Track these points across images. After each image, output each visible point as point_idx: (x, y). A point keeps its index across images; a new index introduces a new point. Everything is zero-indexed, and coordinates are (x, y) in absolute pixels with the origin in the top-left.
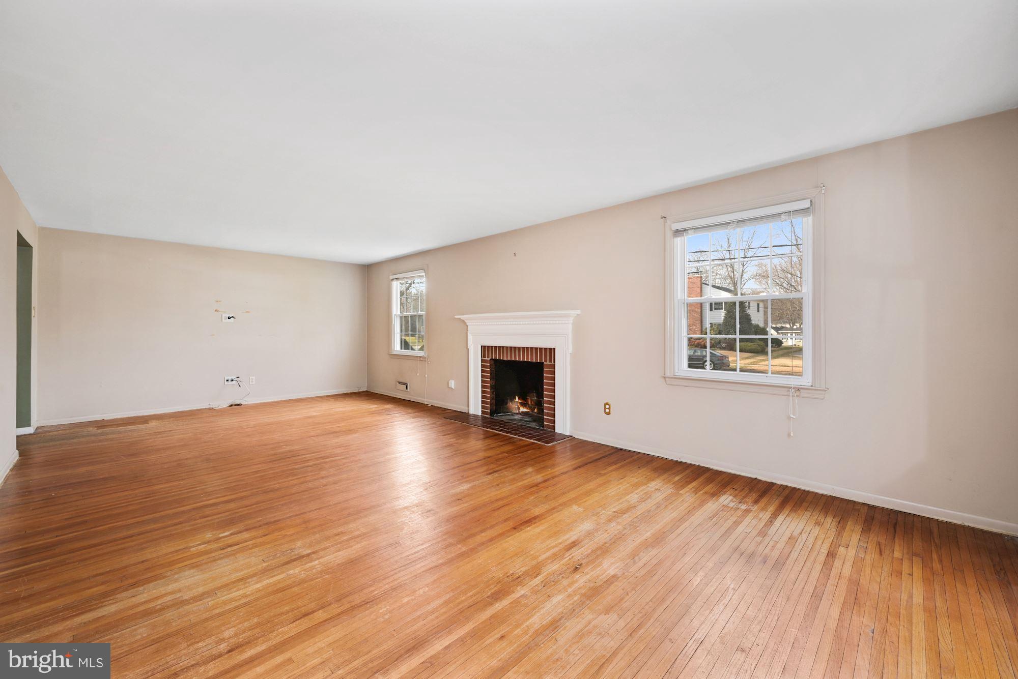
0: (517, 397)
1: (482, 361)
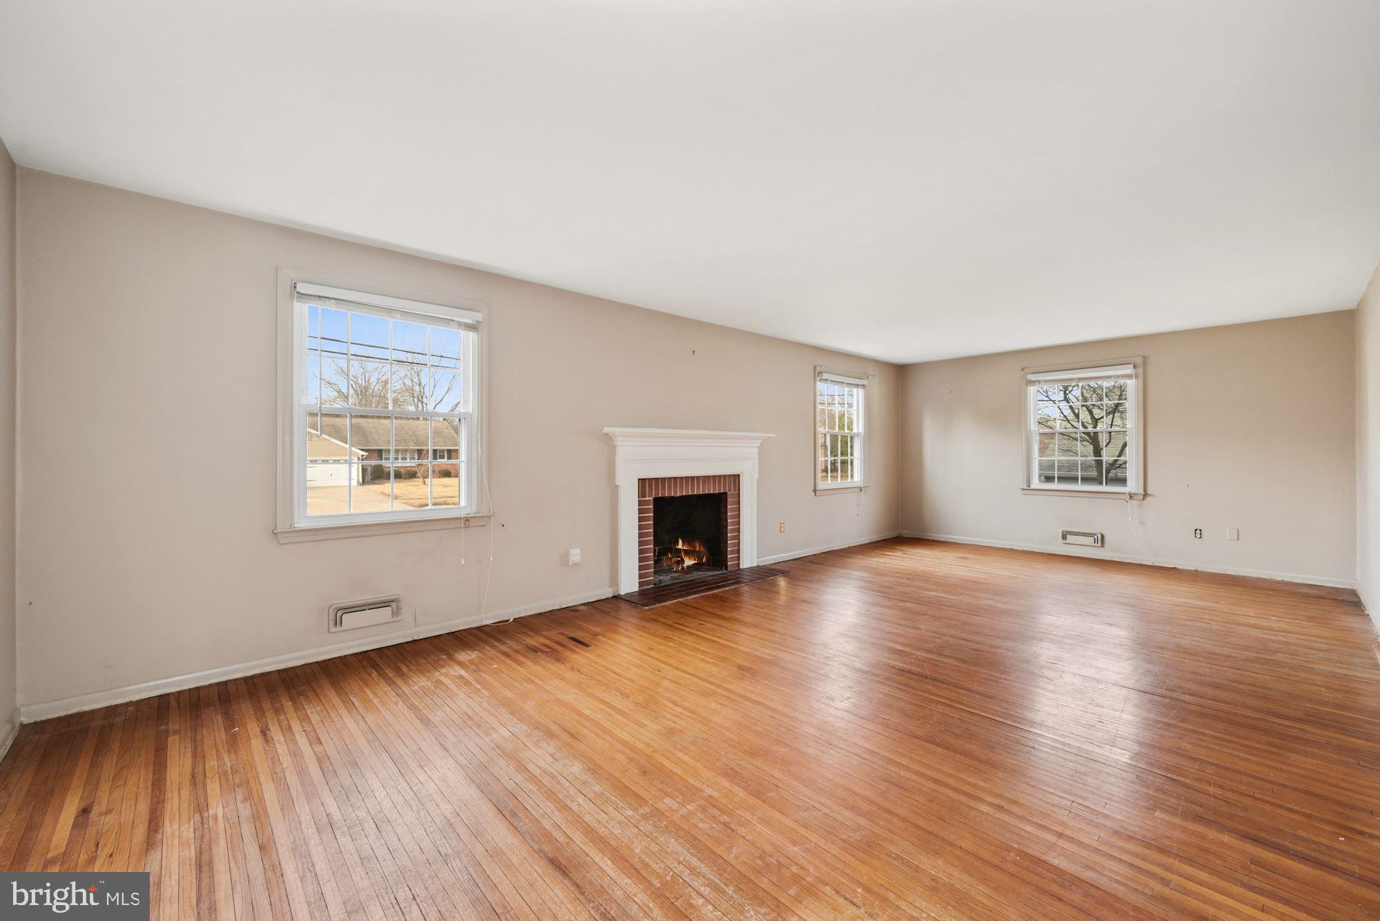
0: (680, 542)
1: (640, 503)
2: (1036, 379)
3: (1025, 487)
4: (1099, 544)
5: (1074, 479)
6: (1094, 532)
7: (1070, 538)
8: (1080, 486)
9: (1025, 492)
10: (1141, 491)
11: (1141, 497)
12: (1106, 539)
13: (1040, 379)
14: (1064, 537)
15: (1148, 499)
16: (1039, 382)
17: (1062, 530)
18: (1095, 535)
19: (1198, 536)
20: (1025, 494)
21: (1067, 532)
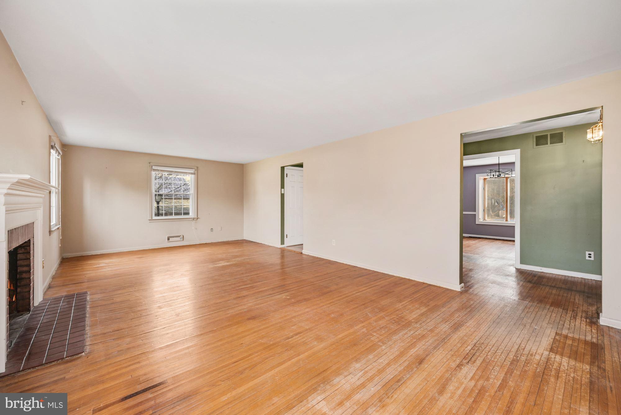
2: (157, 169)
3: (151, 219)
4: (182, 240)
5: (171, 214)
6: (180, 235)
7: (171, 239)
8: (173, 217)
9: (151, 221)
10: (196, 217)
11: (196, 219)
12: (184, 237)
13: (158, 169)
14: (168, 239)
15: (198, 219)
16: (158, 170)
17: (167, 236)
18: (180, 236)
19: (212, 231)
20: (150, 222)
21: (169, 237)
